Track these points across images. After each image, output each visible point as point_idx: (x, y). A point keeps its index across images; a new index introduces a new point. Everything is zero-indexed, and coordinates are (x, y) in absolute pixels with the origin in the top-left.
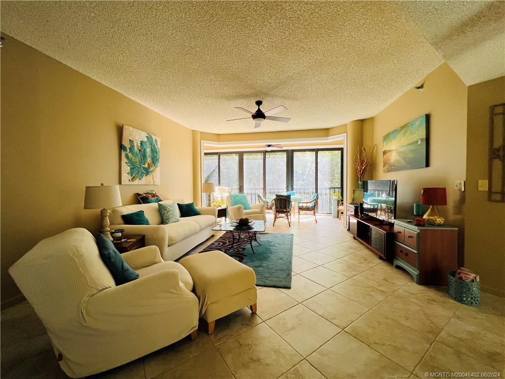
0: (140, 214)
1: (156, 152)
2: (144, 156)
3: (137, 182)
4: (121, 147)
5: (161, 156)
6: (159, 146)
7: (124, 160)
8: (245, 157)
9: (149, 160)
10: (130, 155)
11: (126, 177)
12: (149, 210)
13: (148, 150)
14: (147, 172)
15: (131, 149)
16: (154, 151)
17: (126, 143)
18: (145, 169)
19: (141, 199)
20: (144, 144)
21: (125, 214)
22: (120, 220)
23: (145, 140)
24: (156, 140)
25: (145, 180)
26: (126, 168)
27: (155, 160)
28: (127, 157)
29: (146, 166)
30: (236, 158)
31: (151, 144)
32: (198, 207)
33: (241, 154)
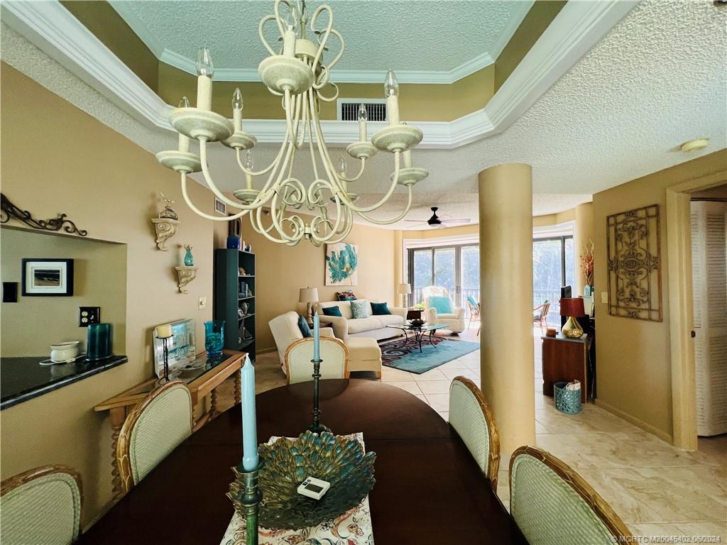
0: (336, 308)
1: (354, 258)
2: (343, 262)
3: (337, 283)
4: (326, 258)
5: (359, 261)
6: (357, 252)
7: (328, 267)
8: (463, 250)
9: (348, 265)
10: (332, 263)
11: (329, 280)
12: (343, 306)
13: (347, 258)
14: (345, 275)
15: (333, 259)
16: (352, 257)
17: (329, 255)
18: (343, 273)
19: (340, 297)
20: (343, 254)
21: (325, 307)
22: (322, 312)
23: (344, 249)
24: (354, 248)
25: (344, 282)
26: (329, 273)
27: (352, 265)
28: (330, 265)
29: (345, 270)
30: (453, 251)
31: (349, 251)
32: (389, 307)
33: (458, 248)
